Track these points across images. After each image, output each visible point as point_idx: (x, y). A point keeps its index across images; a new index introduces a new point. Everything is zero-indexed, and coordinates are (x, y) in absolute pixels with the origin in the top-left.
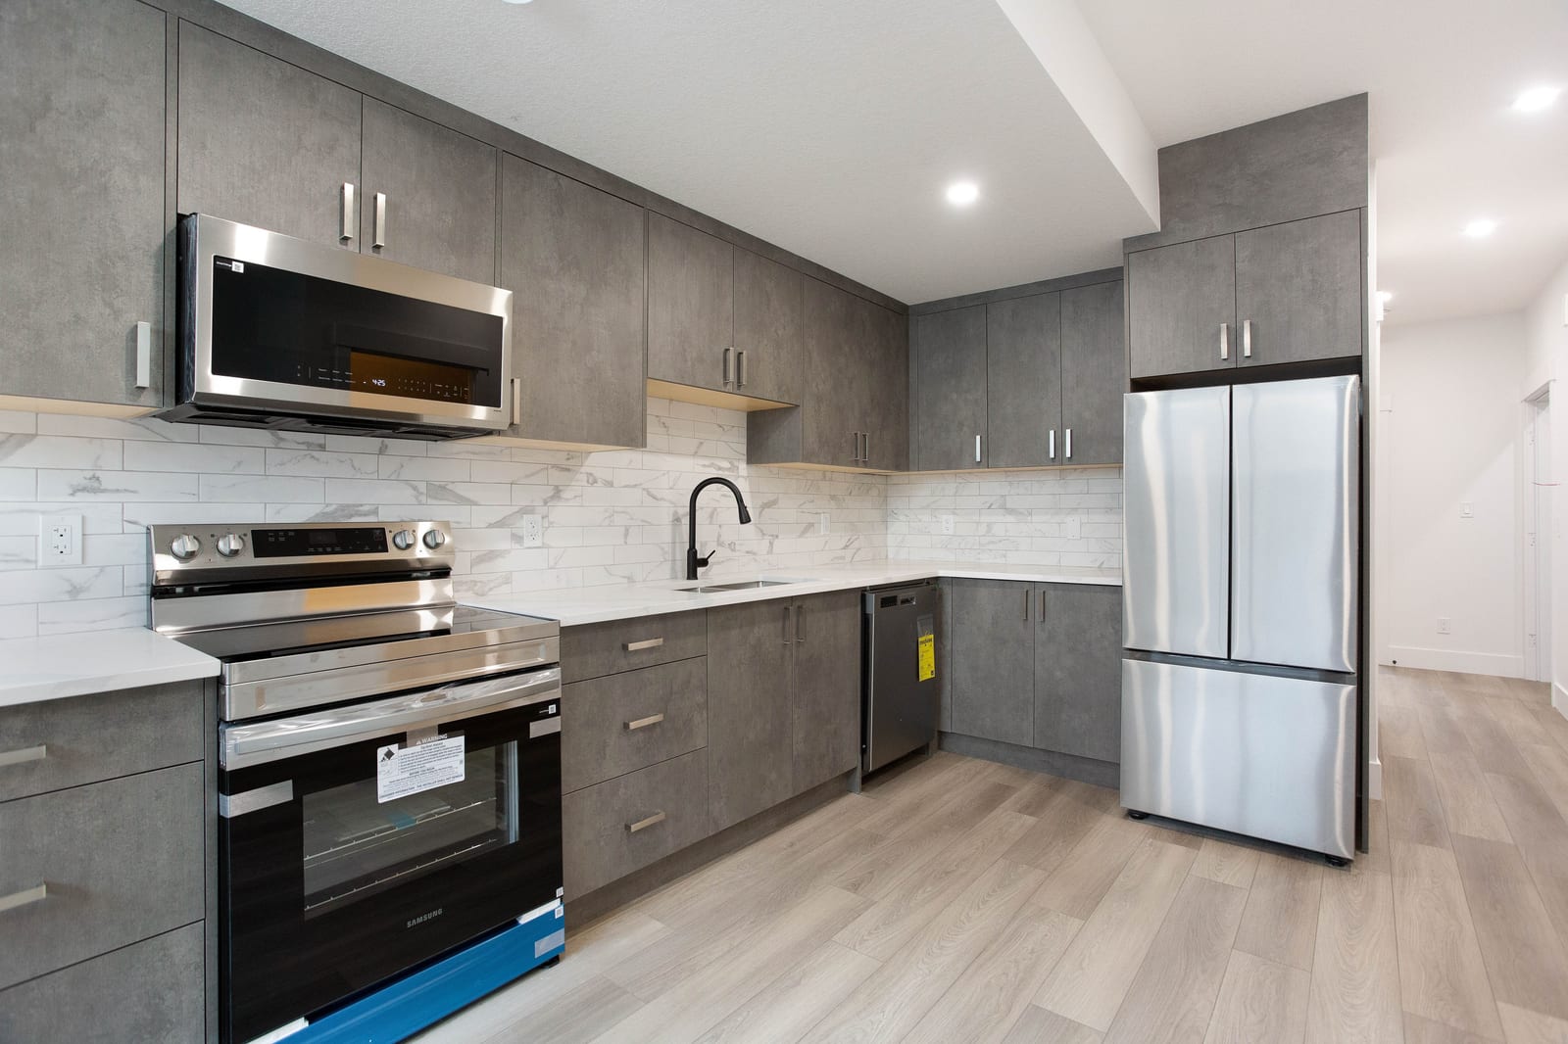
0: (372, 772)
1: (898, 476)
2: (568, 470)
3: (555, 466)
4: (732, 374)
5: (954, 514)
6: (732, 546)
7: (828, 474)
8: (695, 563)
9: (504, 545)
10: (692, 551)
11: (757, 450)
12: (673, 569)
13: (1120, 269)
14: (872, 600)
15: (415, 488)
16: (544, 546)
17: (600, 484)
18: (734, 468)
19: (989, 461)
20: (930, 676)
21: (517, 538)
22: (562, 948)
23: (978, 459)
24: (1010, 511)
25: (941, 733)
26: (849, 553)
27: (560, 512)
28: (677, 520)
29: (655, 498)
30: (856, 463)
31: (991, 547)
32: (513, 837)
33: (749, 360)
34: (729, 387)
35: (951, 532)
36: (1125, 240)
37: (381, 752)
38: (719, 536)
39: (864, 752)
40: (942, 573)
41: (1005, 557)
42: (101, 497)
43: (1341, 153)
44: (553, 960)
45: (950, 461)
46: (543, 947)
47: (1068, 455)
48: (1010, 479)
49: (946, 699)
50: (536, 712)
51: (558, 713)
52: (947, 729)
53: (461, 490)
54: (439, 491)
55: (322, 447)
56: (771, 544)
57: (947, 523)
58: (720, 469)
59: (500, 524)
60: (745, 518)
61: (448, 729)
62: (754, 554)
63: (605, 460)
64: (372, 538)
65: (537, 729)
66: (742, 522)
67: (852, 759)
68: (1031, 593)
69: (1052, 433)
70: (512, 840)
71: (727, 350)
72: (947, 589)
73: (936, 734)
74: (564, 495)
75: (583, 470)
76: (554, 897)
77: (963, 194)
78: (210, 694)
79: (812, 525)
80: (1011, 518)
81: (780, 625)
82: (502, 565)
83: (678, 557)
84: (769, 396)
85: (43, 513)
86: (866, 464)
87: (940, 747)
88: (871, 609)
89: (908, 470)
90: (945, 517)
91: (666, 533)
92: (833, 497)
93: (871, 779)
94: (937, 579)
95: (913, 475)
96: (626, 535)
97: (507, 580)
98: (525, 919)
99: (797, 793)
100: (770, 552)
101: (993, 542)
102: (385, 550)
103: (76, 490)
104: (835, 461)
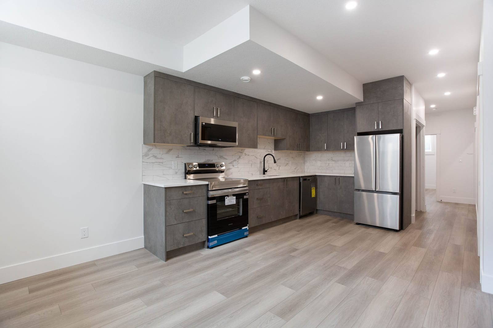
0: (224, 200)
1: (307, 153)
2: (241, 153)
3: (239, 152)
4: (272, 132)
5: (320, 161)
6: (271, 168)
7: (291, 152)
8: (265, 171)
9: (231, 167)
10: (264, 169)
11: (276, 148)
12: (260, 172)
13: (355, 108)
14: (301, 179)
15: (218, 156)
16: (238, 167)
17: (247, 155)
18: (272, 151)
19: (328, 149)
20: (314, 196)
21: (233, 166)
22: (248, 235)
23: (325, 149)
24: (334, 161)
25: (317, 210)
26: (296, 170)
27: (241, 161)
28: (261, 162)
29: (257, 158)
30: (298, 150)
31: (329, 169)
32: (241, 214)
33: (276, 130)
34: (272, 136)
35: (320, 165)
36: (356, 103)
37: (226, 197)
38: (269, 166)
39: (300, 211)
40: (317, 174)
41: (332, 171)
42: (179, 158)
43: (399, 87)
44: (247, 237)
45: (319, 149)
46: (246, 233)
47: (345, 148)
48: (333, 153)
49: (318, 202)
50: (245, 194)
51: (248, 195)
52: (318, 208)
53: (225, 157)
54: (221, 157)
55: (205, 150)
56: (279, 168)
57: (319, 163)
58: (269, 152)
59: (231, 163)
60: (275, 162)
61: (234, 195)
62: (276, 170)
63: (248, 151)
64: (213, 165)
65: (245, 197)
66: (274, 163)
67: (297, 212)
68: (336, 179)
69: (342, 143)
70: (241, 215)
71: (272, 128)
72: (318, 178)
73: (316, 210)
74: (241, 158)
75: (244, 153)
76: (247, 226)
77: (320, 98)
78: (206, 186)
79: (288, 164)
80: (334, 162)
81: (283, 183)
82: (231, 171)
83: (261, 170)
84: (279, 136)
85: (173, 161)
86: (300, 150)
87: (317, 213)
88: (301, 181)
89: (309, 151)
90: (318, 162)
91: (259, 165)
92: (292, 157)
93: (301, 217)
94: (316, 175)
95: (311, 152)
96: (251, 165)
97: (232, 174)
98: (243, 228)
99: (286, 217)
100: (279, 169)
101: (329, 168)
102: (215, 167)
103: (177, 157)
104: (293, 150)
